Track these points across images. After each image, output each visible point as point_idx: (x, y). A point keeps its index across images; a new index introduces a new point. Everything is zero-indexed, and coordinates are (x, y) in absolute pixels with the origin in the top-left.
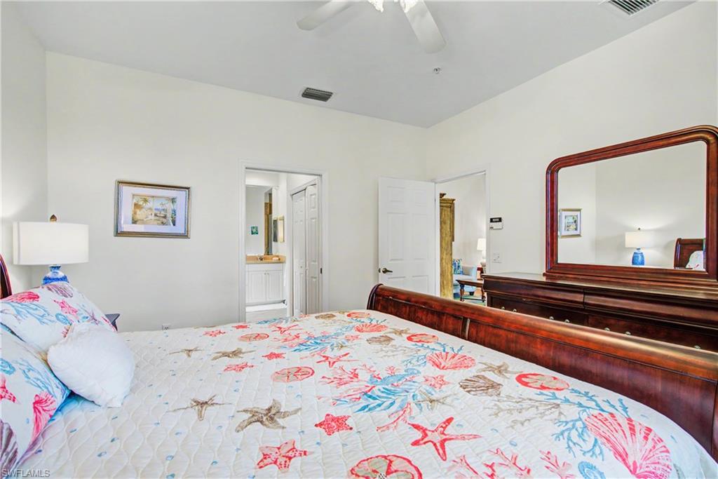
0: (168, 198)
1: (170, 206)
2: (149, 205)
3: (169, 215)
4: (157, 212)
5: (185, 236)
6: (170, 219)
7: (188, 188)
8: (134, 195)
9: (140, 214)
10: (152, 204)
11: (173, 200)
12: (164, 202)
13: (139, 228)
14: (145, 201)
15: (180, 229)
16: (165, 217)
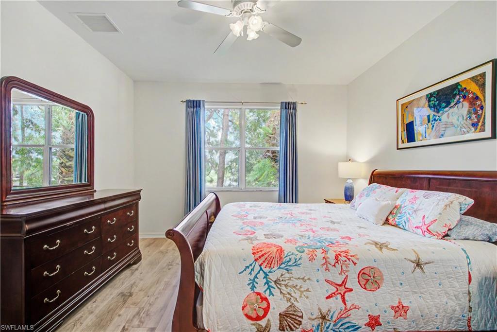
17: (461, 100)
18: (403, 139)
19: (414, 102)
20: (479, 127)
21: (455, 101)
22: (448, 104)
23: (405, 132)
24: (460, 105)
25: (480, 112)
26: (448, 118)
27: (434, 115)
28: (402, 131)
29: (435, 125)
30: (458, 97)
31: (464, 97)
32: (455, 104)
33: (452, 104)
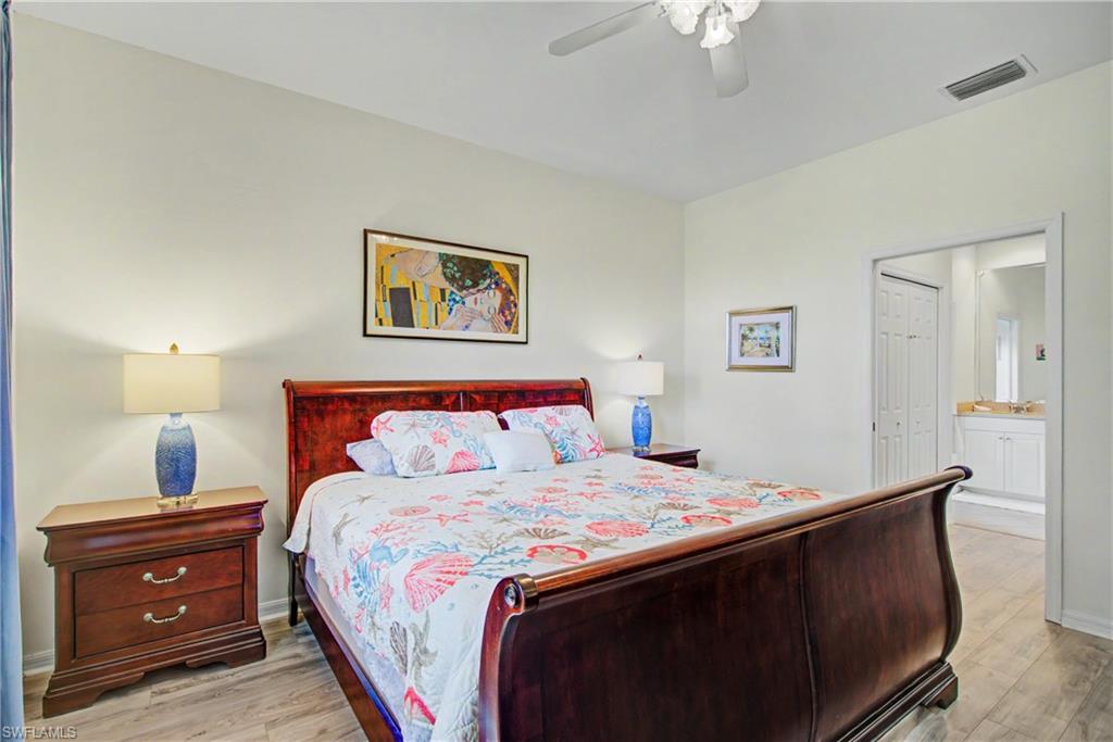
0: (771, 324)
1: (773, 334)
2: (755, 334)
3: (773, 345)
4: (761, 341)
5: (788, 369)
6: (775, 349)
7: (791, 308)
8: (741, 325)
9: (748, 345)
10: (759, 333)
11: (777, 326)
12: (769, 328)
13: (746, 361)
14: (751, 330)
15: (784, 360)
16: (769, 346)
17: (493, 286)
18: (380, 317)
19: (411, 253)
20: (512, 327)
21: (485, 285)
22: (475, 284)
23: (388, 304)
24: (491, 292)
25: (513, 310)
26: (476, 303)
27: (452, 293)
28: (377, 300)
29: (455, 308)
30: (488, 281)
31: (497, 284)
32: (486, 288)
33: (481, 287)
